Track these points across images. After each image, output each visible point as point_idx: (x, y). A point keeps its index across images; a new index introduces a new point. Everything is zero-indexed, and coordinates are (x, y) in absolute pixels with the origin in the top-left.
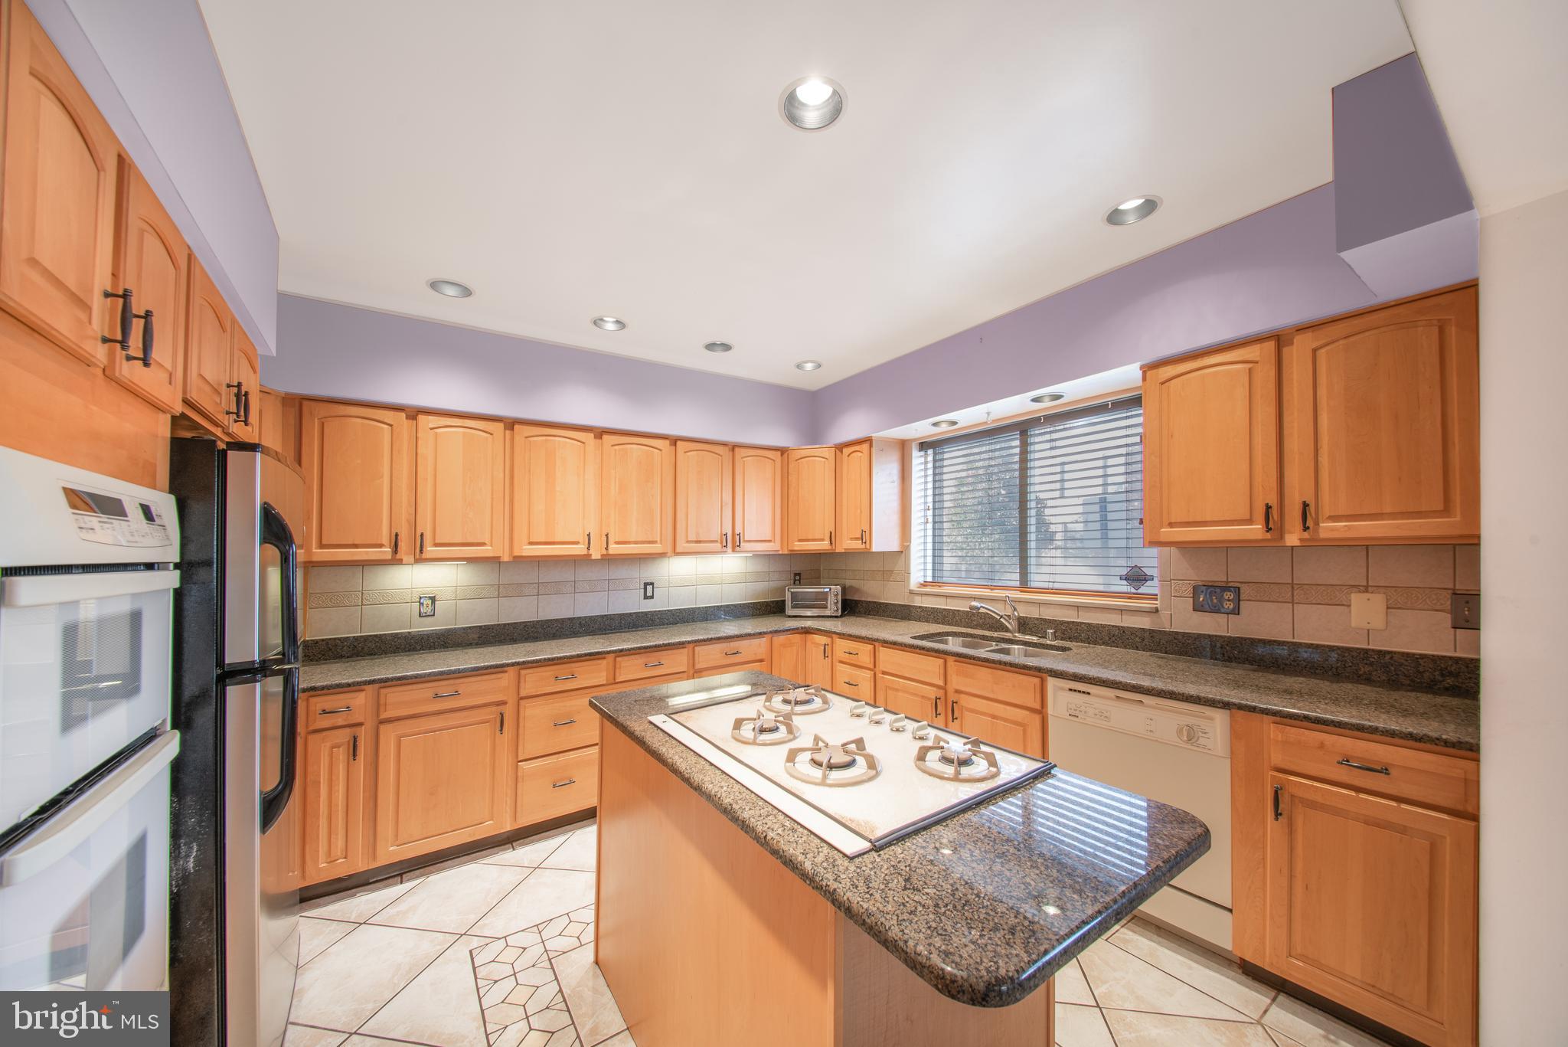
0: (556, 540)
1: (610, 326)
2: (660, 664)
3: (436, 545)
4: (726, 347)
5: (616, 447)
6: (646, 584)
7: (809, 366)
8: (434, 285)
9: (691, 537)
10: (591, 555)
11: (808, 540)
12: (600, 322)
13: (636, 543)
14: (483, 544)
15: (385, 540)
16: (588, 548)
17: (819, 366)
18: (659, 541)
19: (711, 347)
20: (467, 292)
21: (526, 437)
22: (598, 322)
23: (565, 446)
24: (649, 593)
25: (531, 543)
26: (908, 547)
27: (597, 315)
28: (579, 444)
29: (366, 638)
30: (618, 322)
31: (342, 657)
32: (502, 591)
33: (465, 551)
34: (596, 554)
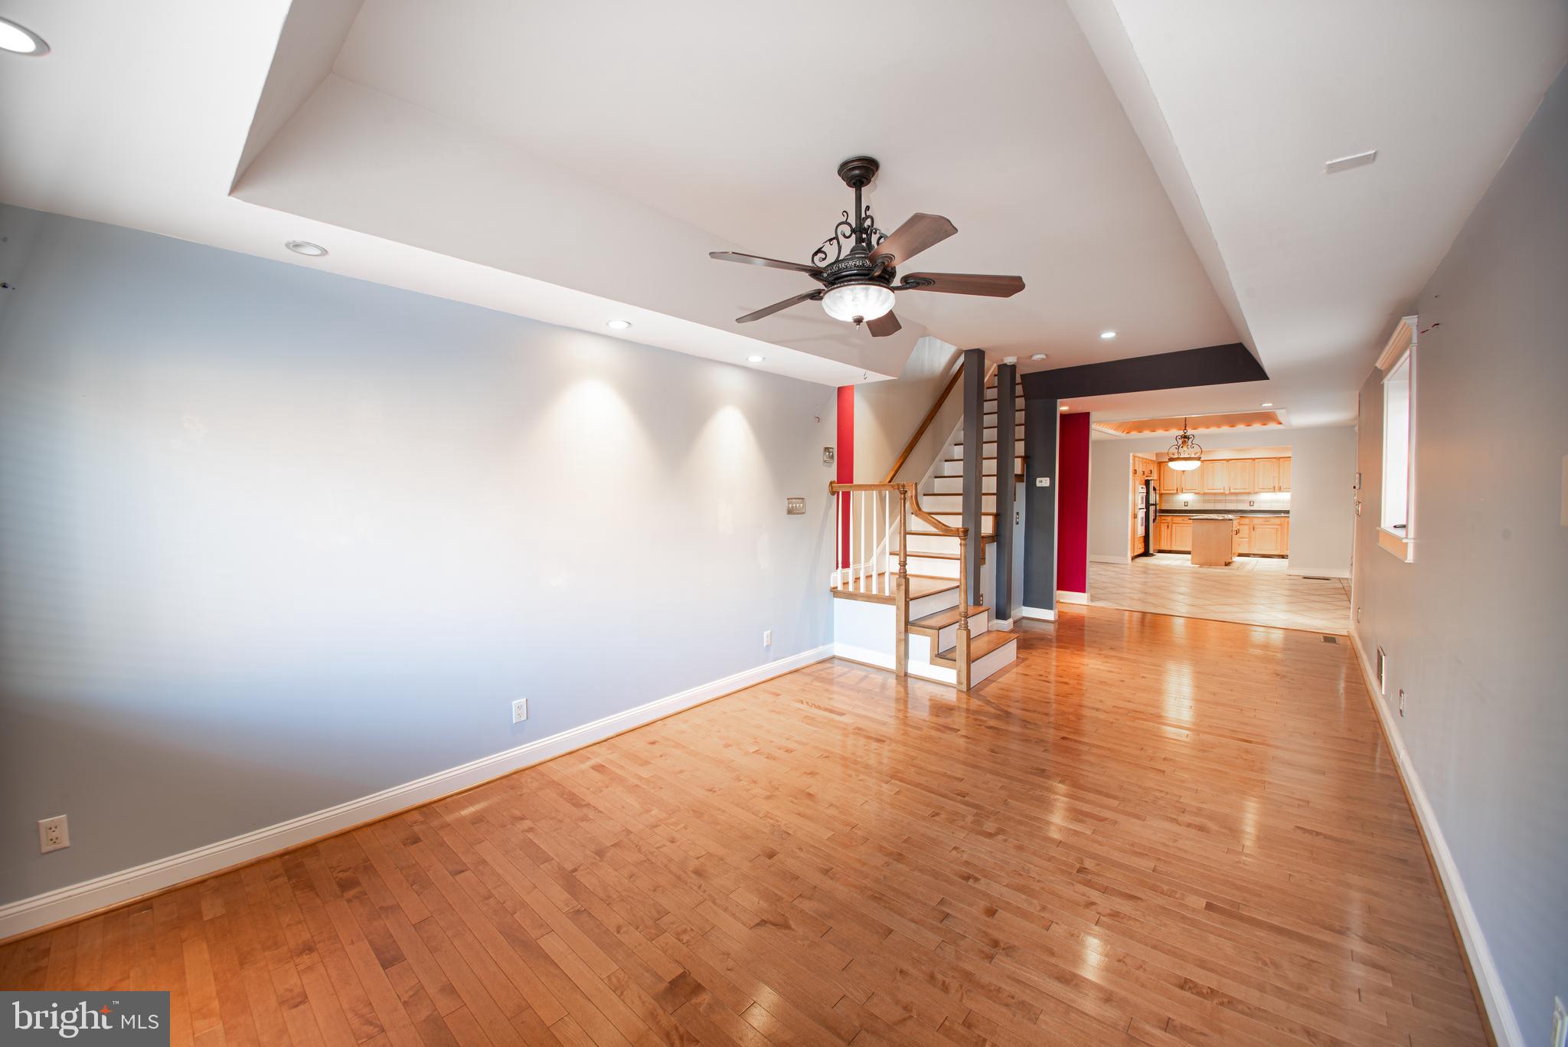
0: (1214, 489)
3: (1182, 490)
6: (1251, 502)
9: (1261, 487)
10: (1225, 493)
13: (1240, 489)
14: (1193, 489)
15: (1173, 488)
16: (1224, 491)
18: (1247, 488)
24: (1252, 504)
25: (1207, 489)
33: (1189, 491)
34: (1227, 493)
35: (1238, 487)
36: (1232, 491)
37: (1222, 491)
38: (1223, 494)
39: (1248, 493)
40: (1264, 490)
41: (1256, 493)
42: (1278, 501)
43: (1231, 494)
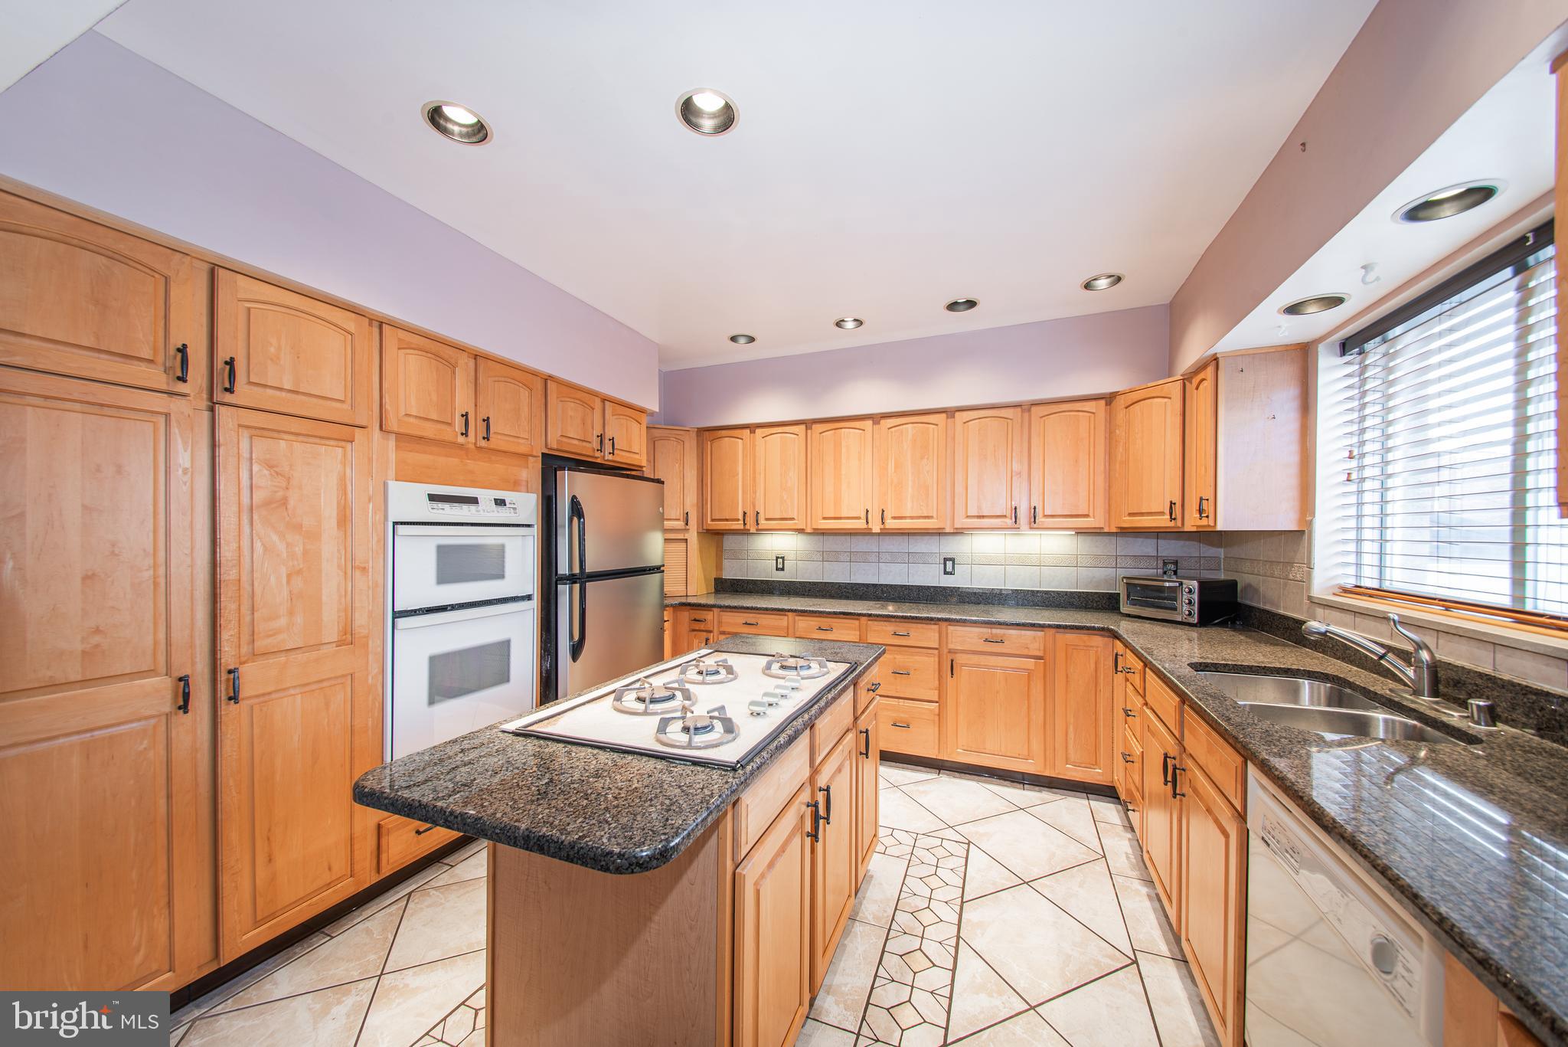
0: (843, 516)
1: (850, 325)
2: (908, 635)
3: (767, 519)
4: (971, 304)
5: (893, 429)
6: (946, 560)
7: (1103, 283)
8: (734, 339)
9: (972, 511)
10: (871, 529)
11: (1142, 514)
12: (842, 323)
13: (912, 518)
14: (793, 519)
15: (741, 517)
16: (867, 522)
17: (1119, 279)
18: (935, 516)
19: (953, 306)
20: (751, 339)
21: (821, 433)
22: (839, 324)
23: (850, 436)
24: (949, 568)
25: (824, 518)
26: (1310, 523)
27: (838, 318)
28: (861, 431)
29: (748, 581)
30: (855, 320)
31: (737, 591)
32: (826, 557)
33: (783, 524)
34: (876, 529)
35: (909, 510)
36: (891, 524)
37: (860, 524)
38: (867, 533)
39: (940, 533)
40: (984, 522)
41: (958, 532)
42: (1023, 562)
43: (886, 533)
